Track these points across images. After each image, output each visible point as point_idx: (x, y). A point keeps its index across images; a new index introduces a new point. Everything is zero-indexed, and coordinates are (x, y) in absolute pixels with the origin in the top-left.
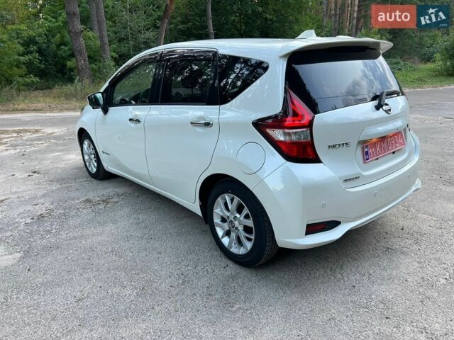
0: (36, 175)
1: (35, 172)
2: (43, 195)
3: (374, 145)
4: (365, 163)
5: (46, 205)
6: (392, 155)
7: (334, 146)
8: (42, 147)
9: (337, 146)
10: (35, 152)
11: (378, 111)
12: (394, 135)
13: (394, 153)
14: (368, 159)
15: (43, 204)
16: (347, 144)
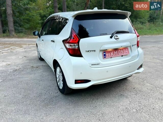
0: (25, 58)
1: (25, 57)
2: (22, 64)
3: (109, 52)
4: (104, 59)
5: (20, 67)
6: (121, 56)
7: (88, 51)
8: (33, 49)
9: (90, 51)
10: (30, 51)
11: (111, 39)
12: (122, 49)
13: (122, 56)
14: (105, 57)
15: (19, 66)
16: (94, 51)
